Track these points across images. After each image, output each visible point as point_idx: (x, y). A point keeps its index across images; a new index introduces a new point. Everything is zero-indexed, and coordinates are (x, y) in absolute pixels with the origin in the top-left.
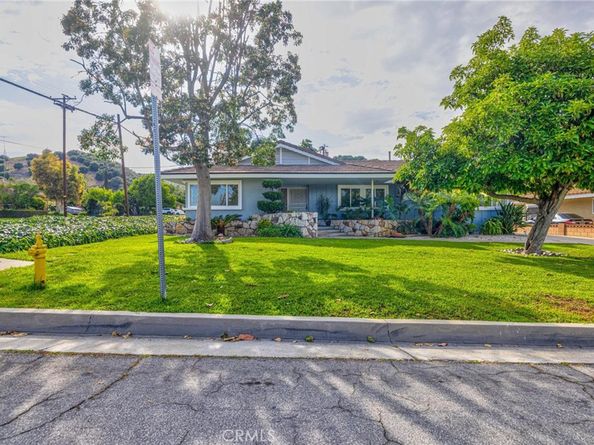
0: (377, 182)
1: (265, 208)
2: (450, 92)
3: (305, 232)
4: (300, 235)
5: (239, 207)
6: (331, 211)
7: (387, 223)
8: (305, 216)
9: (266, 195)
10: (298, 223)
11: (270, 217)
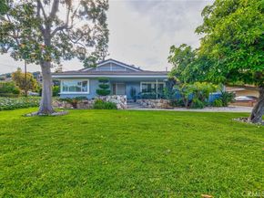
0: (160, 80)
1: (100, 93)
2: (202, 23)
3: (119, 106)
4: (116, 107)
5: (88, 92)
6: (137, 94)
7: (165, 101)
8: (119, 97)
9: (101, 86)
10: (115, 101)
11: (102, 98)
